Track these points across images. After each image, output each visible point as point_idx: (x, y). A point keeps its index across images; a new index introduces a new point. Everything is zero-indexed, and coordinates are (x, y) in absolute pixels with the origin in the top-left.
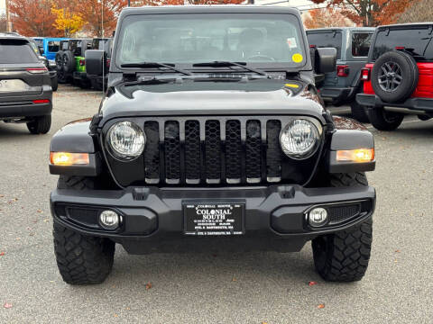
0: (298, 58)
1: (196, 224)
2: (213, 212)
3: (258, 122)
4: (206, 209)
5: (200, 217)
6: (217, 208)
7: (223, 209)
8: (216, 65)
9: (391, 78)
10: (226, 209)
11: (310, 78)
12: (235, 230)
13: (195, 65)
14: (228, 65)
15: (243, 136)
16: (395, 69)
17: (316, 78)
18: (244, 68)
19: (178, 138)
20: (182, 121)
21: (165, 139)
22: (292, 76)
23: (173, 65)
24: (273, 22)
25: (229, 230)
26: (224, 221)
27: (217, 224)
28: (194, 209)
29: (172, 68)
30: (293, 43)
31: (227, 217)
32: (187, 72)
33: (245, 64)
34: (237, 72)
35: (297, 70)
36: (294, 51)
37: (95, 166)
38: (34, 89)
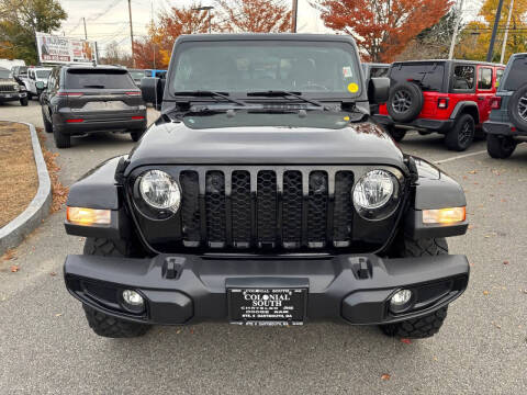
0: (354, 88)
1: (244, 312)
2: (266, 297)
3: (325, 173)
4: (256, 294)
5: (250, 303)
6: (271, 293)
7: (279, 294)
8: (271, 94)
9: (402, 103)
10: (284, 294)
11: (365, 109)
12: (294, 319)
13: (249, 95)
14: (283, 94)
15: (306, 190)
16: (406, 96)
17: (371, 108)
18: (298, 98)
19: (223, 193)
20: (228, 172)
21: (207, 193)
22: (347, 107)
23: (227, 94)
24: (325, 51)
25: (286, 319)
26: (280, 308)
27: (271, 312)
28: (241, 293)
29: (225, 98)
30: (348, 72)
31: (285, 303)
32: (241, 102)
33: (299, 94)
34: (292, 102)
35: (352, 101)
36: (350, 80)
37: (117, 227)
38: (133, 108)
